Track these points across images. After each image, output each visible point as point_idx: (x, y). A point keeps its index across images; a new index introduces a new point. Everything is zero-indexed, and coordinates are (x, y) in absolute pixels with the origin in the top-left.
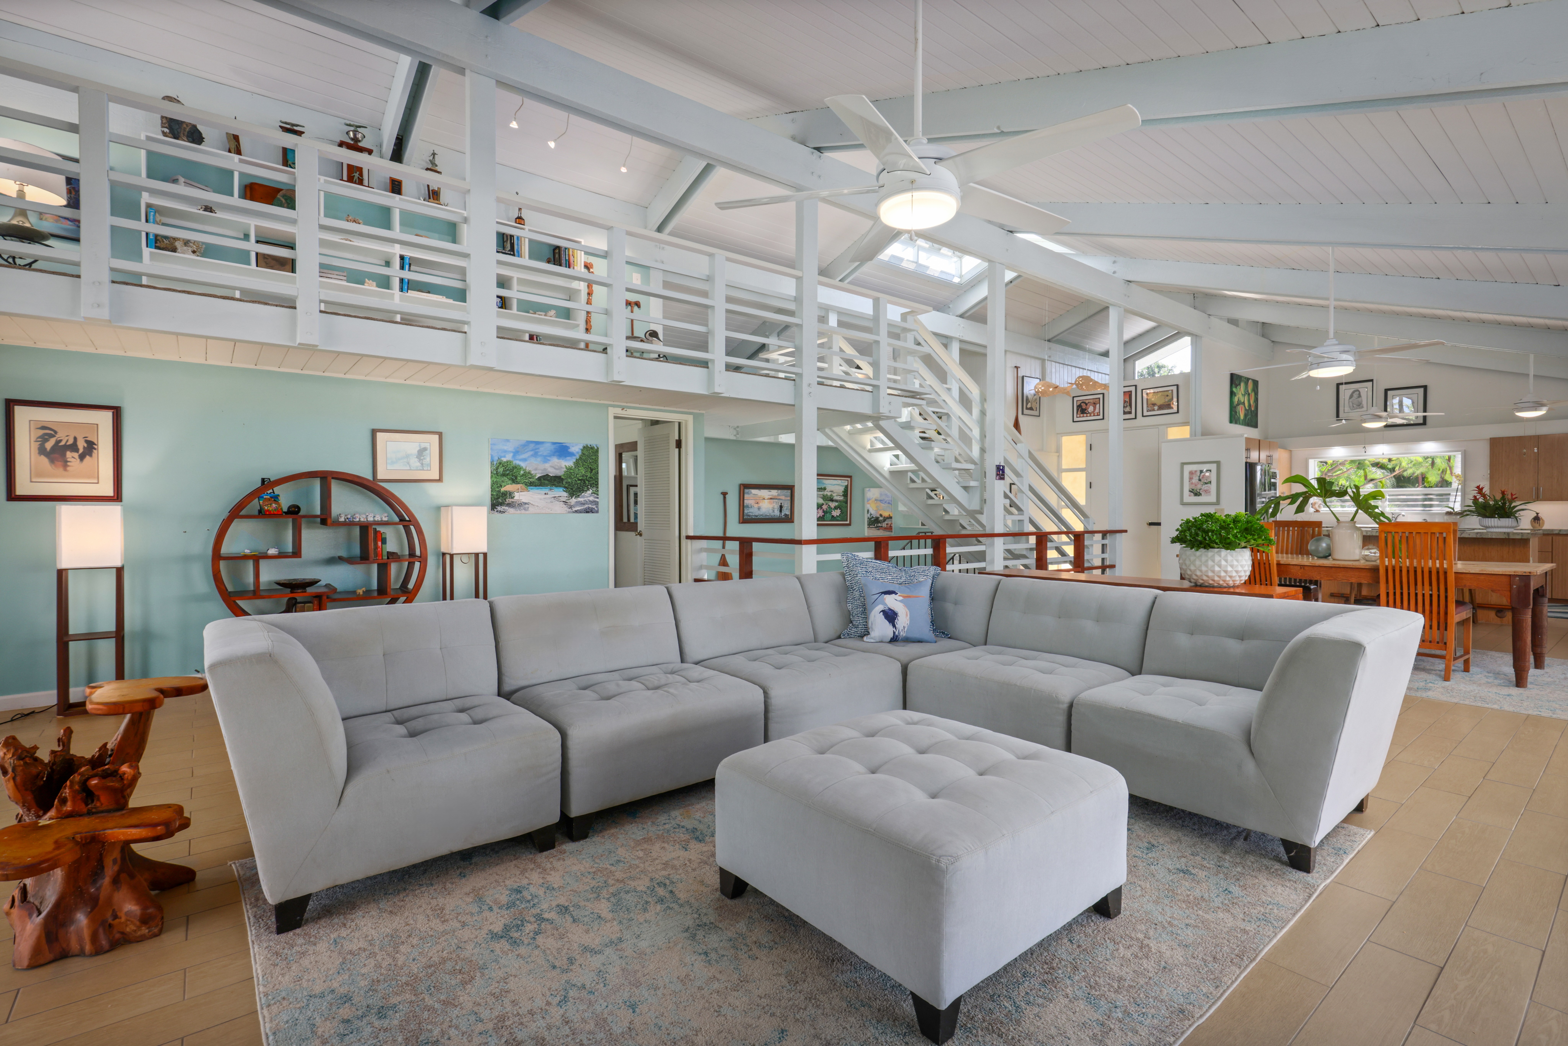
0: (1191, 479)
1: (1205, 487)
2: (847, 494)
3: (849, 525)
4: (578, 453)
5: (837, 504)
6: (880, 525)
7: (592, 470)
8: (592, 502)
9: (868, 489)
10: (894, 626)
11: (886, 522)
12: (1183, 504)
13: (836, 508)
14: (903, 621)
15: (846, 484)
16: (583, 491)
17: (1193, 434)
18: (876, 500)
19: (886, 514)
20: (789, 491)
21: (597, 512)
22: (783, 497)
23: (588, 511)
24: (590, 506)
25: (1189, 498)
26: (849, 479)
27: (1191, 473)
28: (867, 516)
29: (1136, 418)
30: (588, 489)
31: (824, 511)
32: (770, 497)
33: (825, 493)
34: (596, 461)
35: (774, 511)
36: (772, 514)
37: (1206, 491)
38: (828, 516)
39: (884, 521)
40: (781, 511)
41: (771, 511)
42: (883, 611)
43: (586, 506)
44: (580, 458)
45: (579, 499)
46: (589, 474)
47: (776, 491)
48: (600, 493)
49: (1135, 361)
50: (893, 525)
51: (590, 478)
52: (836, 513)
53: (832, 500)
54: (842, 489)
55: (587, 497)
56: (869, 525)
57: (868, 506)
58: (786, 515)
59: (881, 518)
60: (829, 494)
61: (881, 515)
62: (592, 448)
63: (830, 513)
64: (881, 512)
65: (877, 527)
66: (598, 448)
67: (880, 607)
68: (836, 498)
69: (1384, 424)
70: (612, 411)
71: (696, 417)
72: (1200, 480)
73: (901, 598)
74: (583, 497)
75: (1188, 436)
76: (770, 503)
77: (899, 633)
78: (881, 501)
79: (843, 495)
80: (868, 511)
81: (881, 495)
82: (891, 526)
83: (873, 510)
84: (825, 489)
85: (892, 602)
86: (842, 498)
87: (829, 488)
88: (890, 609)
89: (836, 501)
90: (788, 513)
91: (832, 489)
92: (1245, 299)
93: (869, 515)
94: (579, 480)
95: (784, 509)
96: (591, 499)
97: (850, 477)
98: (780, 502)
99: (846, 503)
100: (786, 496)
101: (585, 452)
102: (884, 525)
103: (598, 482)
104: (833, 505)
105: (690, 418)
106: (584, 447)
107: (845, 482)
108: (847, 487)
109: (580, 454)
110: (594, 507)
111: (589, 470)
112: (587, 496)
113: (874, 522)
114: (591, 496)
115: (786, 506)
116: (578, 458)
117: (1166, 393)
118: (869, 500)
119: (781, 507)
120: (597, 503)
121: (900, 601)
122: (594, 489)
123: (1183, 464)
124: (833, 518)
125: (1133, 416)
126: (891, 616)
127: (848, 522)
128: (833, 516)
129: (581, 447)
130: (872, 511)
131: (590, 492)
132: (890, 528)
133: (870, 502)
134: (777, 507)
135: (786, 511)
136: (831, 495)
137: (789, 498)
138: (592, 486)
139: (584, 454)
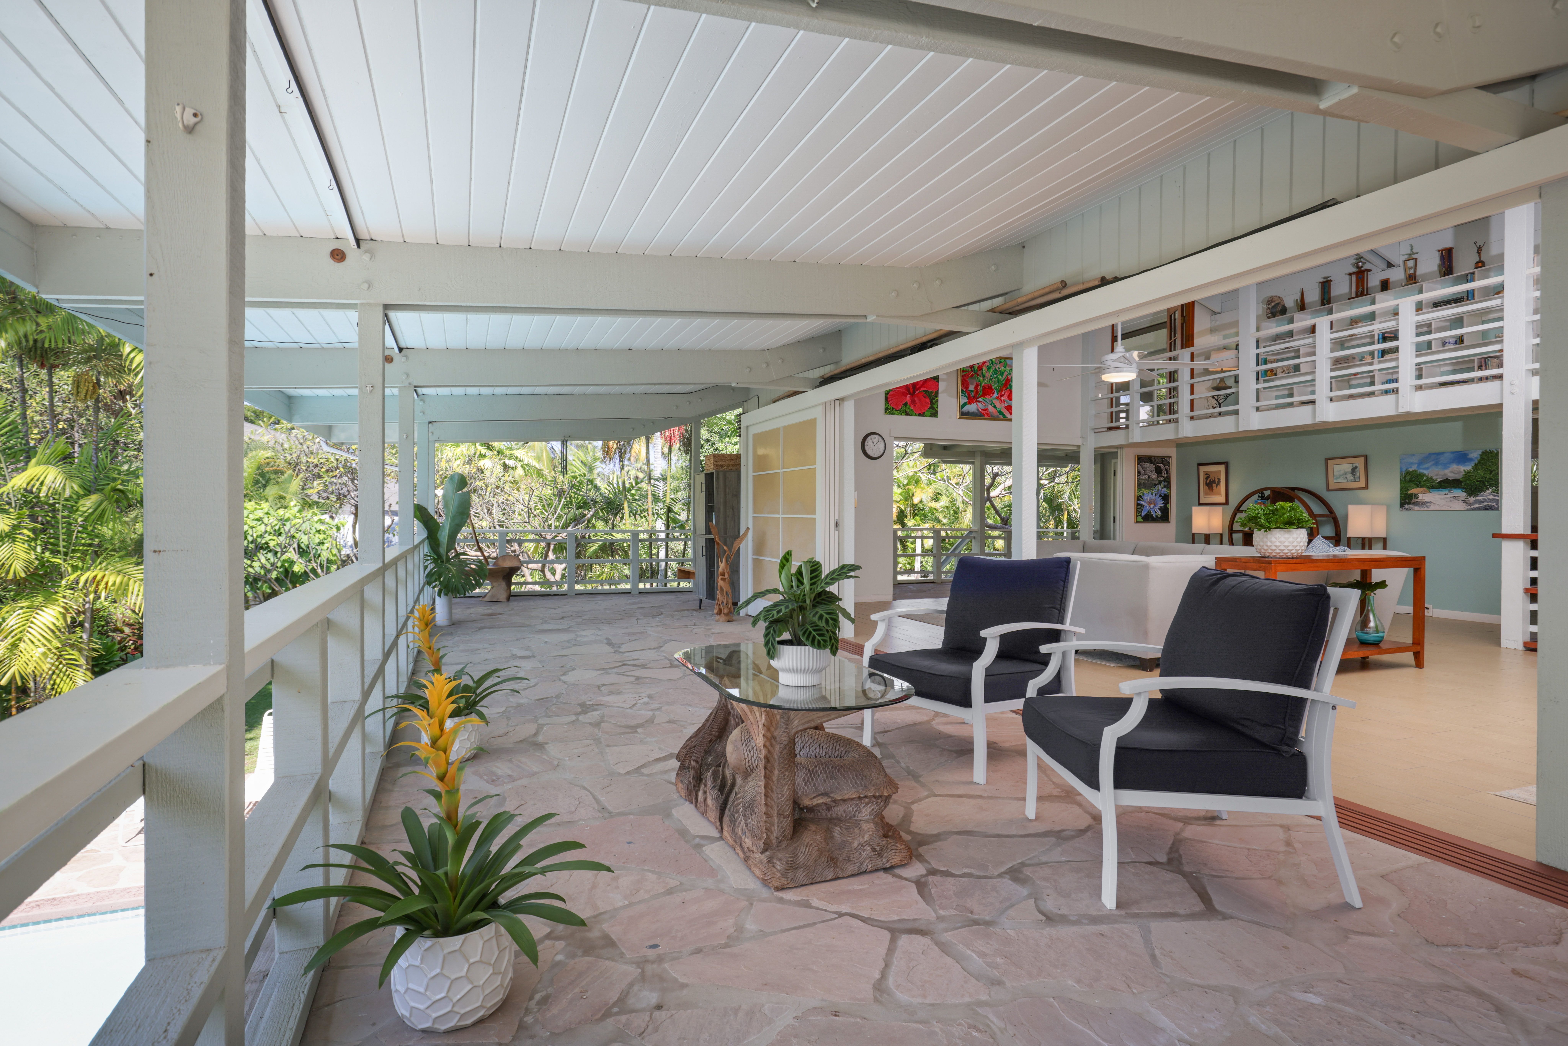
4: (1477, 458)
7: (1491, 472)
8: (1491, 500)
16: (1483, 490)
21: (1496, 509)
23: (1486, 508)
24: (1490, 504)
30: (1487, 489)
34: (1495, 463)
43: (1485, 504)
44: (1479, 462)
45: (1478, 498)
46: (1488, 476)
48: (1501, 492)
51: (1490, 479)
55: (1487, 497)
62: (1491, 452)
66: (1497, 452)
74: (1482, 496)
94: (1478, 481)
96: (1491, 497)
101: (1484, 457)
103: (1497, 482)
106: (1483, 453)
109: (1479, 458)
110: (1494, 504)
111: (1489, 472)
112: (1487, 494)
114: (1490, 495)
116: (1477, 462)
120: (1497, 501)
122: (1494, 488)
129: (1480, 453)
131: (1490, 490)
138: (1491, 486)
139: (1482, 459)
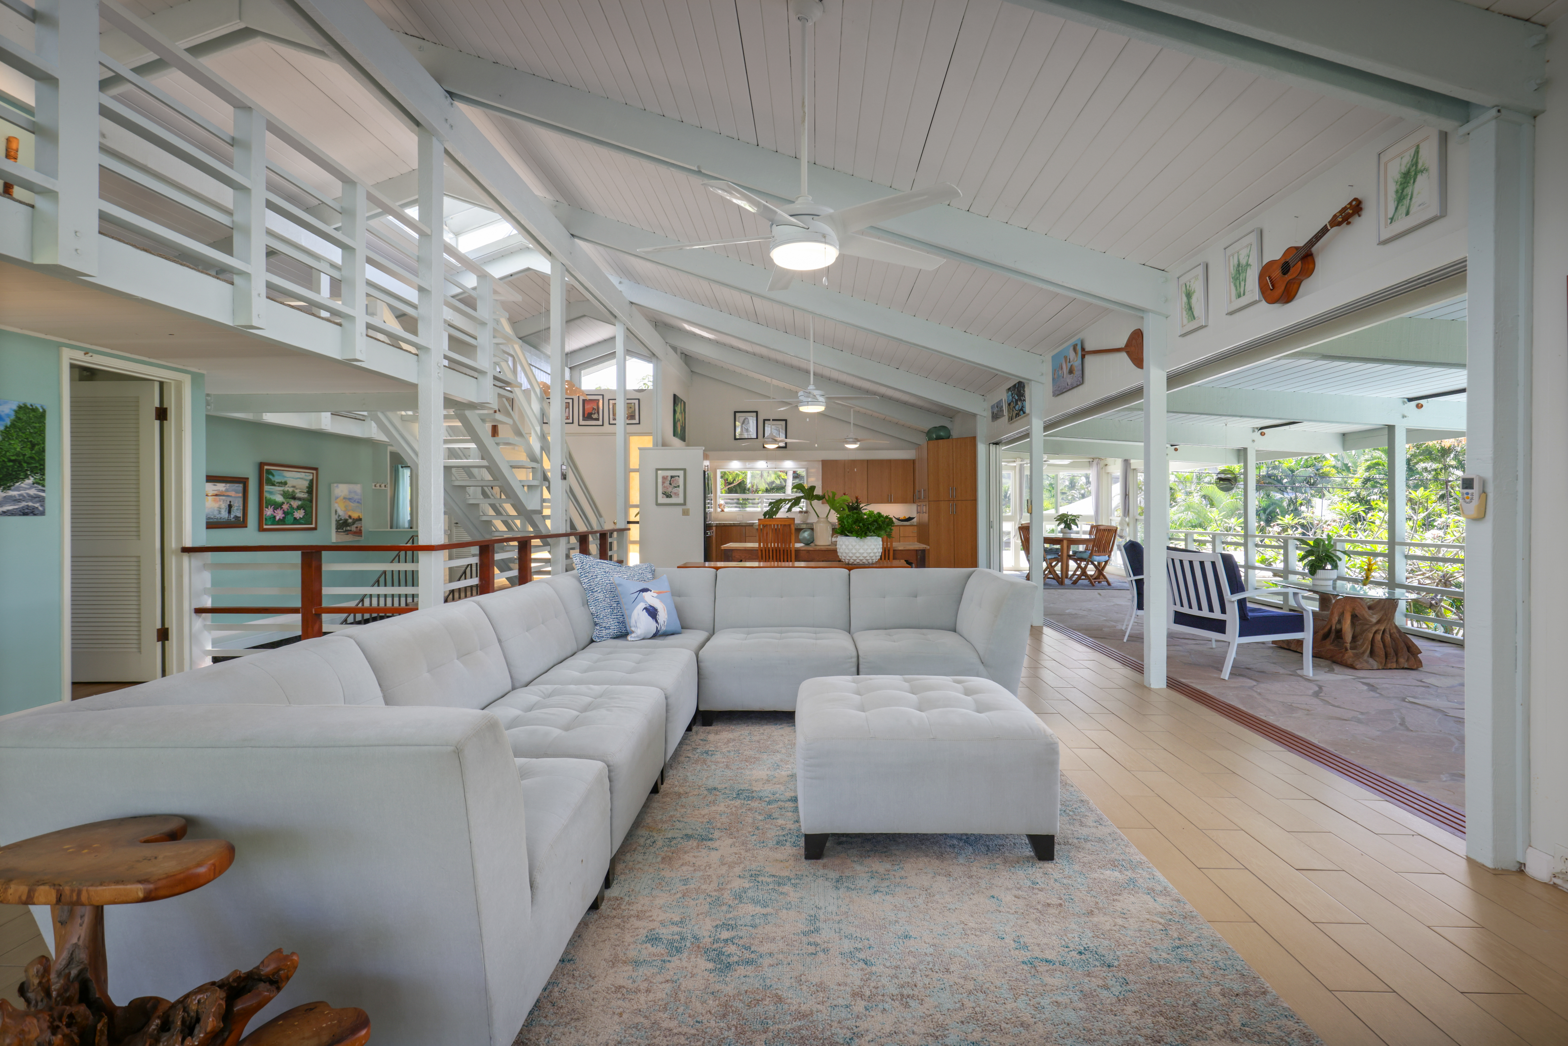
0: (663, 483)
1: (675, 490)
2: (312, 491)
3: (315, 529)
4: (8, 415)
5: (300, 503)
6: (348, 528)
7: (33, 446)
8: (33, 498)
9: (335, 485)
10: (657, 622)
11: (355, 526)
12: (658, 504)
13: (299, 508)
14: (662, 616)
15: (311, 477)
16: (17, 479)
17: (656, 444)
18: (344, 498)
19: (355, 515)
20: (241, 485)
21: (43, 513)
22: (233, 494)
23: (26, 512)
24: (30, 504)
25: (662, 499)
26: (314, 472)
27: (664, 478)
28: (334, 518)
29: (603, 425)
30: (27, 477)
31: (284, 512)
32: (216, 492)
33: (286, 489)
34: (42, 432)
35: (220, 512)
36: (218, 516)
37: (675, 493)
38: (290, 518)
39: (354, 523)
40: (229, 512)
41: (216, 513)
42: (645, 608)
43: (24, 504)
44: (13, 425)
45: (11, 493)
46: (28, 453)
47: (223, 485)
48: (47, 483)
49: (581, 370)
50: (363, 529)
51: (31, 458)
52: (299, 514)
53: (294, 498)
54: (306, 484)
55: (25, 489)
56: (337, 528)
57: (336, 505)
58: (236, 517)
59: (350, 521)
60: (291, 490)
61: (350, 517)
62: (34, 410)
63: (292, 514)
64: (350, 513)
65: (346, 531)
66: (44, 411)
67: (642, 605)
68: (299, 495)
69: (777, 446)
70: (69, 356)
71: (197, 379)
72: (670, 484)
73: (655, 595)
74: (18, 489)
75: (650, 445)
76: (215, 501)
77: (661, 628)
78: (350, 499)
79: (308, 492)
80: (336, 511)
81: (350, 492)
82: (360, 530)
83: (341, 510)
84: (285, 483)
85: (650, 598)
86: (305, 496)
87: (291, 482)
88: (651, 606)
89: (300, 499)
90: (239, 514)
91: (294, 484)
92: (702, 337)
93: (337, 517)
94: (10, 461)
95: (234, 509)
96: (33, 492)
97: (316, 469)
98: (229, 499)
99: (311, 501)
100: (237, 492)
101: (21, 416)
102: (353, 528)
103: (43, 465)
104: (295, 504)
105: (187, 380)
106: (20, 407)
107: (308, 476)
108: (311, 481)
109: (13, 417)
110: (37, 505)
111: (29, 445)
112: (26, 487)
113: (343, 525)
114: (31, 488)
115: (238, 504)
116: (9, 423)
117: (630, 405)
118: (337, 498)
119: (230, 506)
120: (42, 500)
121: (656, 597)
122: (38, 476)
123: (657, 470)
124: (296, 521)
125: (600, 423)
126: (652, 612)
127: (313, 526)
128: (295, 519)
129: (15, 407)
130: (340, 512)
131: (31, 480)
132: (359, 533)
133: (338, 500)
134: (224, 506)
135: (237, 512)
136: (293, 492)
137: (241, 495)
138: (34, 471)
139: (18, 419)
